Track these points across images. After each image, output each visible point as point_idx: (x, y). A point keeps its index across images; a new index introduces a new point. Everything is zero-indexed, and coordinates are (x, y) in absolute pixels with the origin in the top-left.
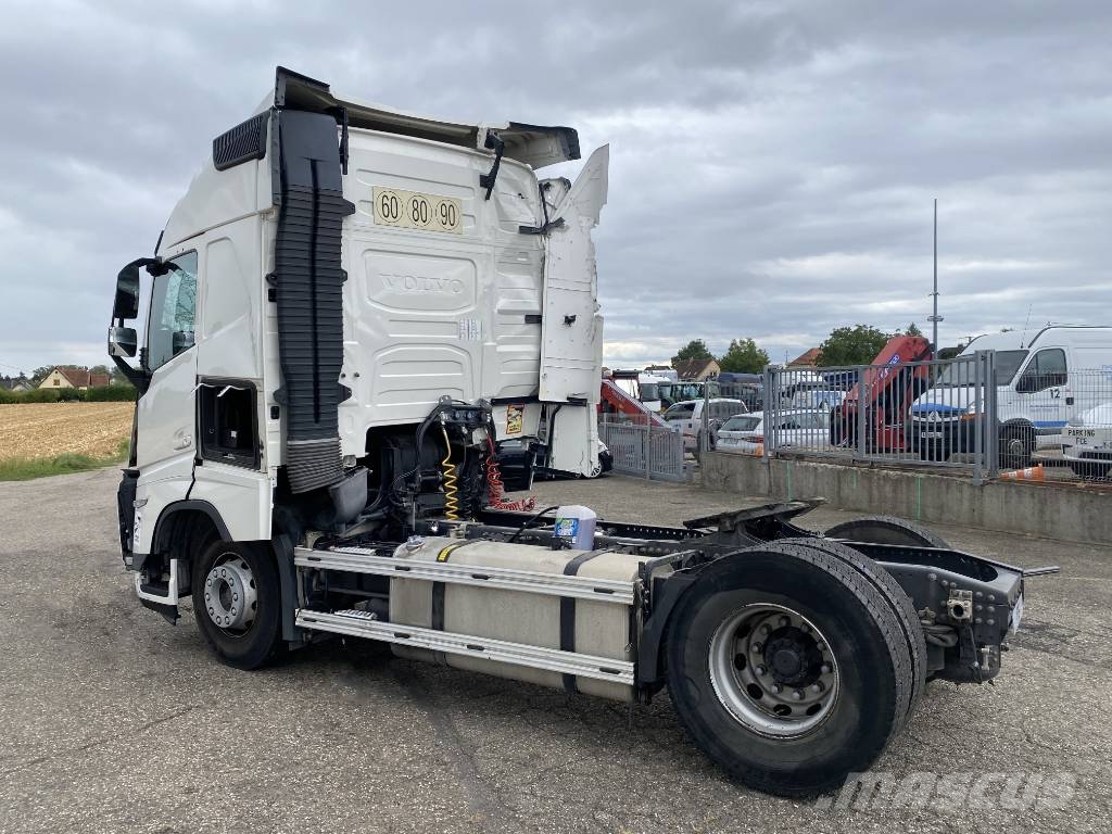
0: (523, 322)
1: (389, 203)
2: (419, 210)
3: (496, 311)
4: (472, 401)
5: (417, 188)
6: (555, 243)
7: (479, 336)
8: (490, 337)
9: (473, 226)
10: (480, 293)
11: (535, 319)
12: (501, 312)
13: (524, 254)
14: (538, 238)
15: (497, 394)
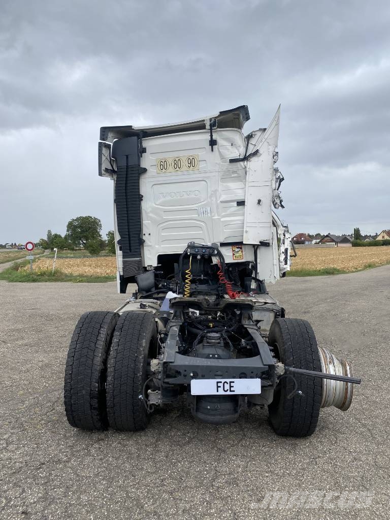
0: (236, 205)
1: (163, 164)
2: (177, 164)
3: (219, 202)
4: (209, 244)
5: (176, 155)
6: (253, 164)
7: (209, 215)
8: (216, 215)
9: (205, 165)
10: (209, 195)
11: (241, 203)
12: (221, 202)
13: (234, 172)
14: (242, 163)
15: (222, 241)
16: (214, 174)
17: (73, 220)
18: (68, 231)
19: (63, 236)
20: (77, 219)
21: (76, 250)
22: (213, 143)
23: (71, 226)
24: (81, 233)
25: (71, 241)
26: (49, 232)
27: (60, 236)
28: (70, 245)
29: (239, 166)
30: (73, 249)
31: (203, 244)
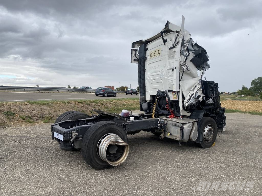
1: (151, 54)
2: (155, 53)
5: (154, 49)
8: (166, 76)
10: (164, 66)
11: (173, 70)
12: (168, 70)
14: (173, 49)
15: (168, 89)
16: (165, 56)
17: (255, 79)
18: (252, 85)
19: (249, 88)
20: (258, 79)
21: (256, 96)
22: (165, 41)
23: (254, 82)
24: (260, 86)
25: (253, 90)
26: (243, 86)
27: (247, 88)
28: (252, 93)
29: (172, 51)
30: (254, 96)
31: (163, 91)
